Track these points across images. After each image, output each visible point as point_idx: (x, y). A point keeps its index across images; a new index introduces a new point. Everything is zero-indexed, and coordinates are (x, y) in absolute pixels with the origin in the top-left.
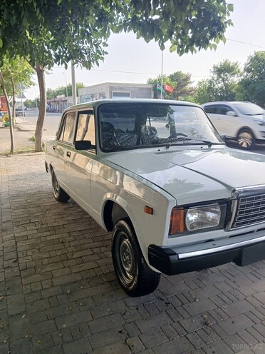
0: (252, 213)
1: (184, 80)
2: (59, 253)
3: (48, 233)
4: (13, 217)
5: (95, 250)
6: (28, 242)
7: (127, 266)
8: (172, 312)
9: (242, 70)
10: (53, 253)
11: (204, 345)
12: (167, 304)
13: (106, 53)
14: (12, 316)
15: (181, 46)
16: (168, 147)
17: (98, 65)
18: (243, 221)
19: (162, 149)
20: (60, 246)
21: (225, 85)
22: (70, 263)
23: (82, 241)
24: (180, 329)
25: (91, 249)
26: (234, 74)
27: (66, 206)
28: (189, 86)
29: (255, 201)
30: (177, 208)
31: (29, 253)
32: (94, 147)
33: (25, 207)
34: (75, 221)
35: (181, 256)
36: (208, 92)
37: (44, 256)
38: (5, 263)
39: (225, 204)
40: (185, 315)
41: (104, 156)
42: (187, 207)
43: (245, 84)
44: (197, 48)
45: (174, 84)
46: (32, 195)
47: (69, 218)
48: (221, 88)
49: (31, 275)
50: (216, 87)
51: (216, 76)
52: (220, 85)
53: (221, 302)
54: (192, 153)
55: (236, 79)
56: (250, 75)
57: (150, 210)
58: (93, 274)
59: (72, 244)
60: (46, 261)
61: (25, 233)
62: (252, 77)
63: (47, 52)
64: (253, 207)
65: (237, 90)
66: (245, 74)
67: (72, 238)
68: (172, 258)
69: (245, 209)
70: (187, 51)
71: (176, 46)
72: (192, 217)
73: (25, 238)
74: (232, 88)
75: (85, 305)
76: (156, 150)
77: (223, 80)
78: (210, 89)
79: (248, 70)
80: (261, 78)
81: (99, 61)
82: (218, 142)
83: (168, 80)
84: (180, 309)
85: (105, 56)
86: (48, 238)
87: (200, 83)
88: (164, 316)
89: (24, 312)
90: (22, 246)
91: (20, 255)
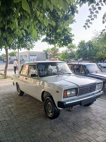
0: (83, 91)
1: (56, 50)
2: (26, 111)
3: (20, 105)
4: (5, 101)
5: (37, 109)
6: (14, 108)
7: (50, 111)
8: (64, 122)
9: (77, 47)
10: (24, 111)
11: (74, 128)
12: (62, 120)
13: (35, 45)
14: (17, 128)
15: (60, 45)
16: (58, 75)
17: (32, 49)
18: (81, 93)
19: (57, 76)
20: (25, 109)
21: (72, 52)
22: (30, 113)
23: (32, 107)
24: (67, 126)
25: (36, 109)
26: (74, 48)
27: (22, 97)
28: (58, 52)
29: (84, 88)
30: (65, 90)
31: (16, 111)
32: (37, 76)
33: (8, 98)
34: (28, 101)
35: (67, 103)
36: (65, 54)
37: (21, 112)
38: (9, 115)
39: (76, 89)
40: (68, 122)
41: (40, 78)
42: (67, 90)
43: (79, 52)
44: (65, 46)
45: (53, 52)
46: (9, 94)
47: (26, 100)
48: (70, 53)
49: (19, 117)
50: (68, 53)
51: (68, 49)
52: (69, 52)
53: (77, 119)
54: (65, 76)
55: (75, 50)
56: (80, 48)
57: (58, 92)
58: (38, 115)
59: (29, 108)
60: (22, 113)
61: (12, 106)
62: (80, 49)
63: (14, 45)
64: (83, 90)
65: (76, 54)
66: (78, 48)
67: (28, 106)
68: (64, 104)
69: (81, 90)
70: (62, 47)
71: (58, 45)
72: (68, 93)
73: (13, 107)
74: (74, 53)
75: (38, 123)
76: (55, 76)
77: (71, 50)
78: (66, 54)
79: (79, 47)
80: (84, 50)
81: (33, 48)
82: (72, 73)
83: (51, 50)
84: (66, 121)
85: (34, 46)
86: (20, 107)
87: (62, 51)
88: (62, 123)
89: (20, 127)
90: (12, 110)
91: (13, 112)
